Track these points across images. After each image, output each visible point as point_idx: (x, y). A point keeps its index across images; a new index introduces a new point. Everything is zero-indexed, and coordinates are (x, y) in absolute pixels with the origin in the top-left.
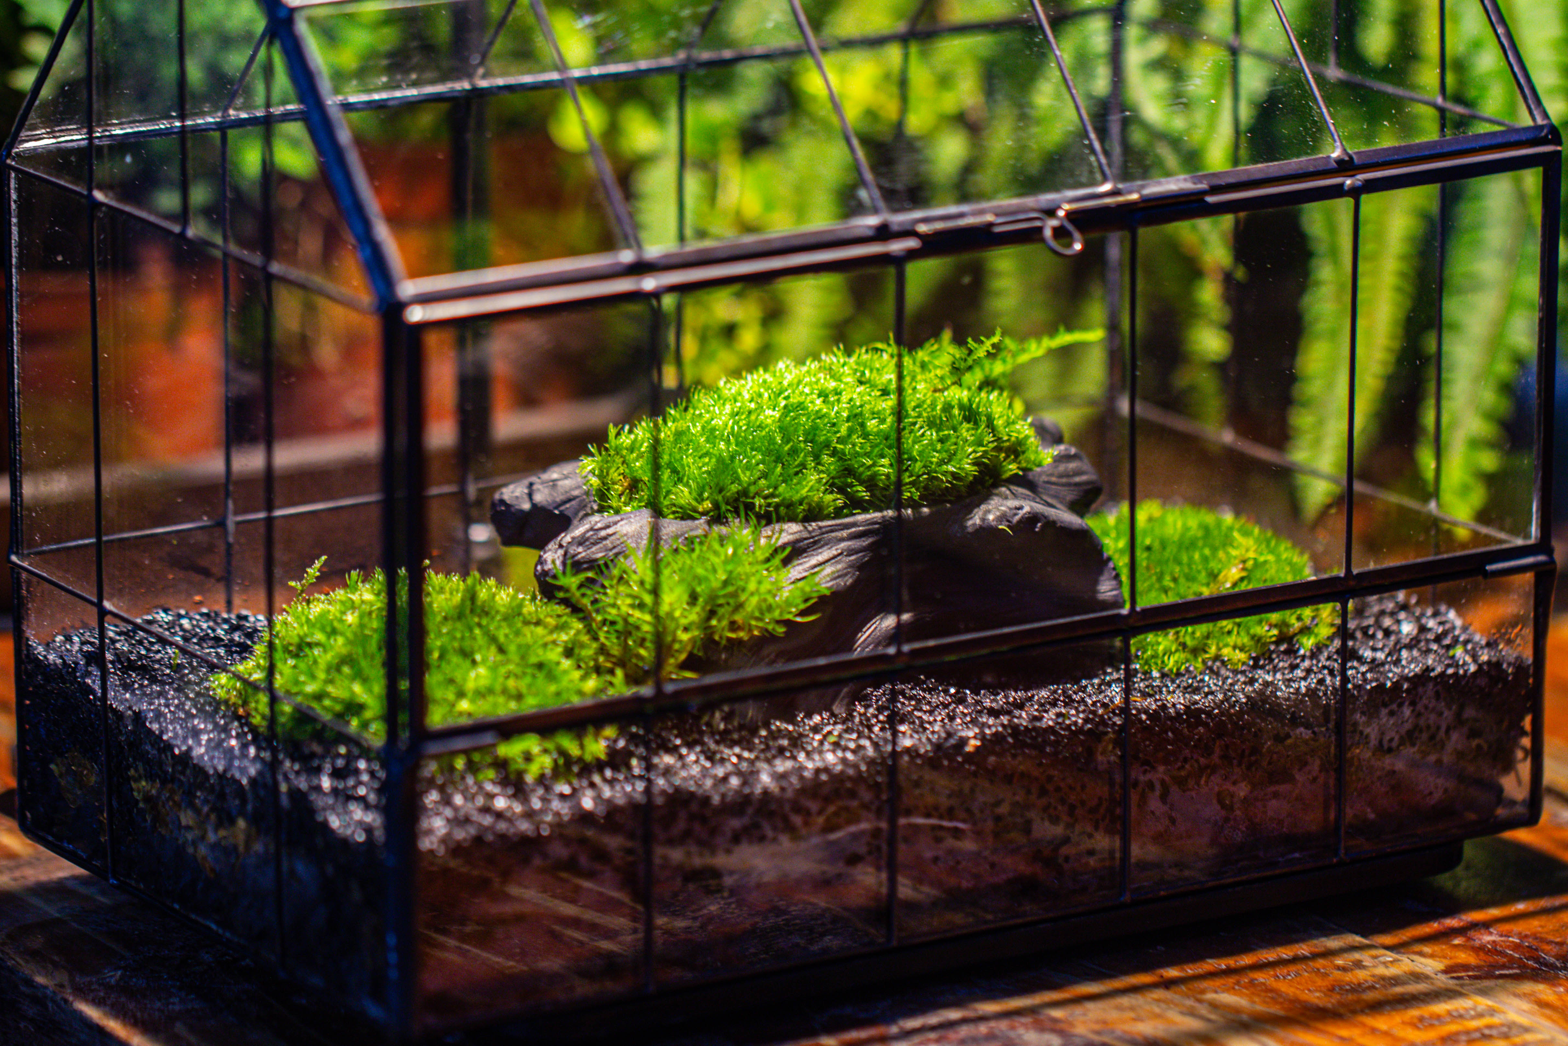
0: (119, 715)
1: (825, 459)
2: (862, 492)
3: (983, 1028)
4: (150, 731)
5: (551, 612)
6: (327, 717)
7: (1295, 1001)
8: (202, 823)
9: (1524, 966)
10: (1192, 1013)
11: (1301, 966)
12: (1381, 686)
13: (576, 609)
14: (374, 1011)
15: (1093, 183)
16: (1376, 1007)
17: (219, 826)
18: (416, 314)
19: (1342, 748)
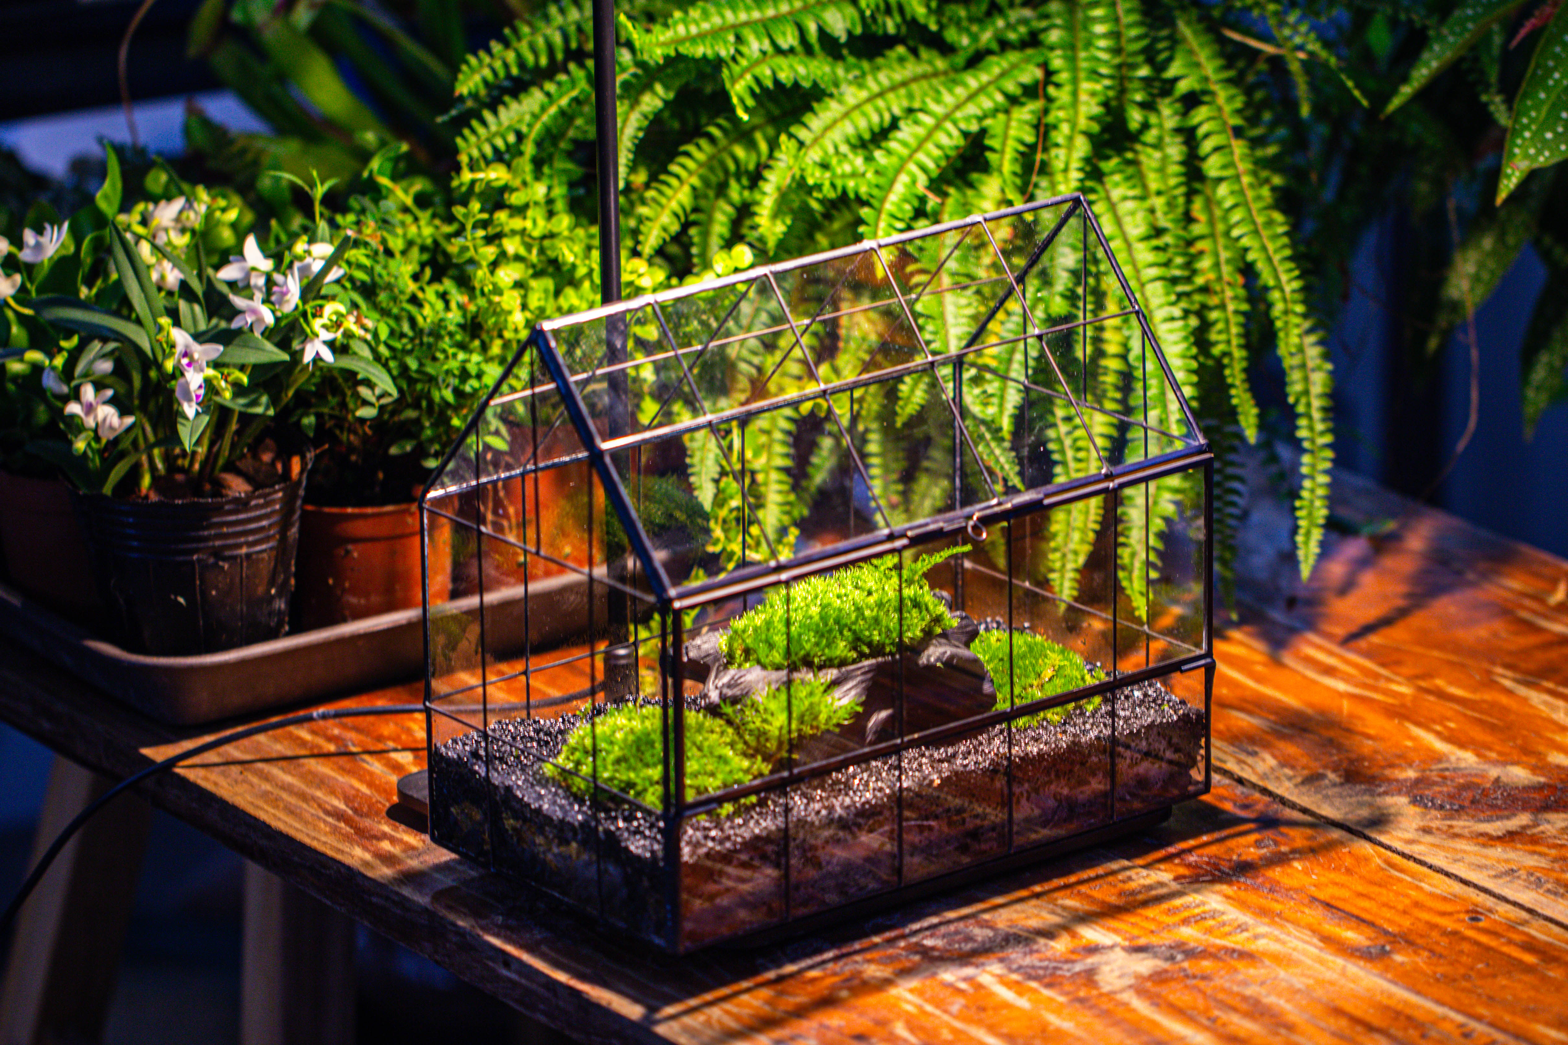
0: (496, 787)
1: (846, 633)
2: (866, 650)
3: (952, 928)
4: (516, 797)
5: (718, 724)
6: (615, 790)
7: (1103, 903)
8: (549, 842)
9: (1213, 875)
10: (1053, 912)
11: (1101, 881)
12: (1131, 732)
13: (730, 722)
14: (657, 941)
15: (988, 499)
16: (1145, 904)
17: (559, 846)
18: (677, 605)
19: (1113, 765)
